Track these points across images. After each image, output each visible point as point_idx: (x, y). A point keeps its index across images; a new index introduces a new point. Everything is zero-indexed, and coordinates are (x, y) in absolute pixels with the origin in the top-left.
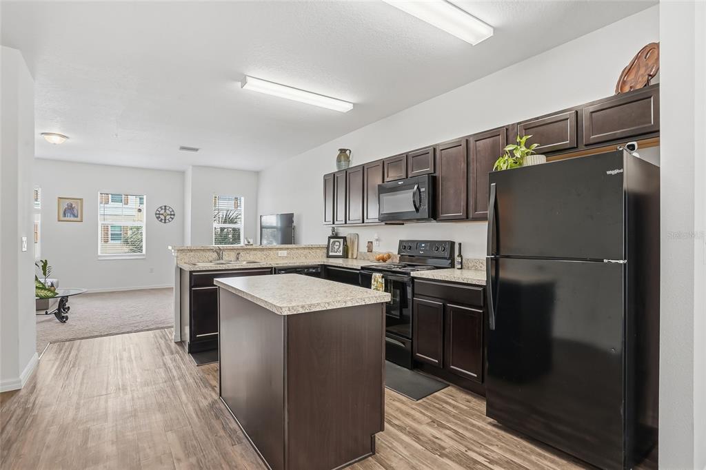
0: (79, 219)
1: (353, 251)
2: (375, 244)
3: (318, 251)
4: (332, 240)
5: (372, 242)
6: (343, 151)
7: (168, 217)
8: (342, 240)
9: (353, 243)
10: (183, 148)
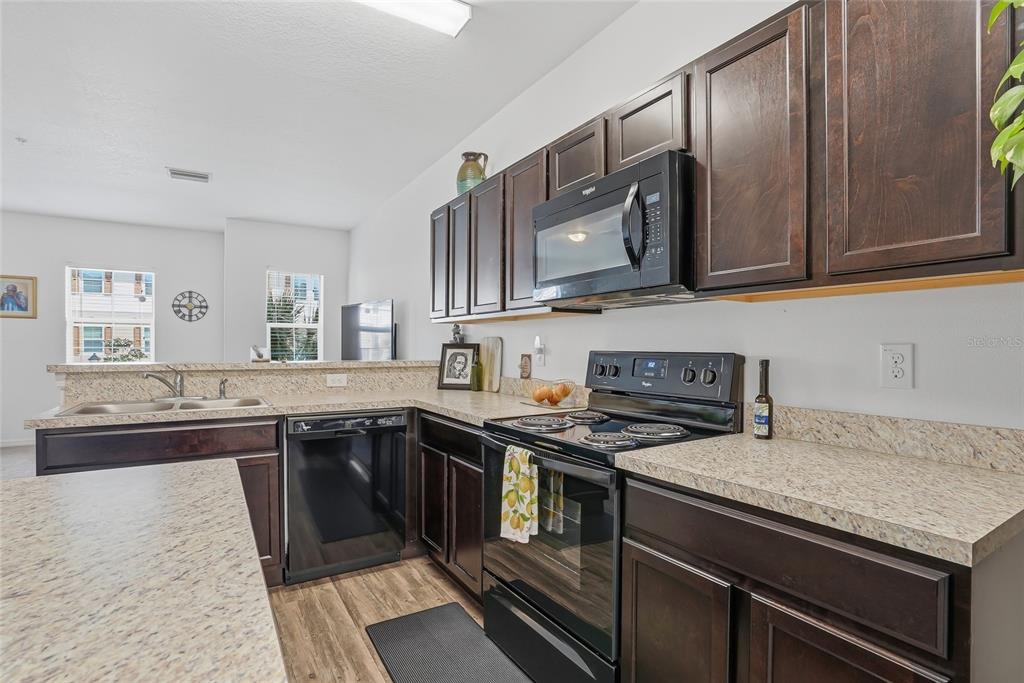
0: (29, 313)
1: (491, 375)
2: (535, 358)
3: (420, 373)
4: (450, 352)
5: (529, 356)
6: (471, 157)
7: (195, 311)
8: (469, 352)
9: (492, 356)
10: (175, 173)
